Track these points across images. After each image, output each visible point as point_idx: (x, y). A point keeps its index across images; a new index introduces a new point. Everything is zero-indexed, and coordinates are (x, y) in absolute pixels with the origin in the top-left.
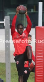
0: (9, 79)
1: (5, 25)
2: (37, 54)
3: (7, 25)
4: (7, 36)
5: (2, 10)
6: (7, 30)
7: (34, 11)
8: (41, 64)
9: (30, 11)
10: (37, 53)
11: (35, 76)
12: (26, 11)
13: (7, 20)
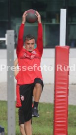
0: (12, 126)
2: (57, 88)
3: (11, 44)
4: (10, 60)
5: (7, 21)
6: (10, 52)
7: (56, 22)
8: (63, 104)
9: (51, 22)
10: (57, 86)
11: (54, 122)
13: (10, 35)
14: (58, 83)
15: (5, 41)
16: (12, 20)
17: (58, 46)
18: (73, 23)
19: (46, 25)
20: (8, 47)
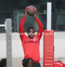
1: (6, 28)
2: (45, 62)
3: (9, 29)
4: (9, 41)
5: (10, 12)
9: (43, 12)
10: (45, 60)
12: (36, 13)
13: (9, 22)
14: (46, 57)
15: (4, 27)
16: (14, 11)
17: (46, 30)
18: (59, 13)
19: (40, 15)
20: (7, 31)
